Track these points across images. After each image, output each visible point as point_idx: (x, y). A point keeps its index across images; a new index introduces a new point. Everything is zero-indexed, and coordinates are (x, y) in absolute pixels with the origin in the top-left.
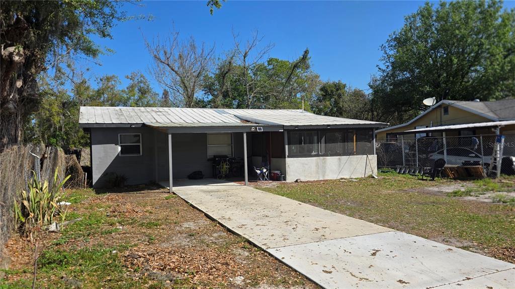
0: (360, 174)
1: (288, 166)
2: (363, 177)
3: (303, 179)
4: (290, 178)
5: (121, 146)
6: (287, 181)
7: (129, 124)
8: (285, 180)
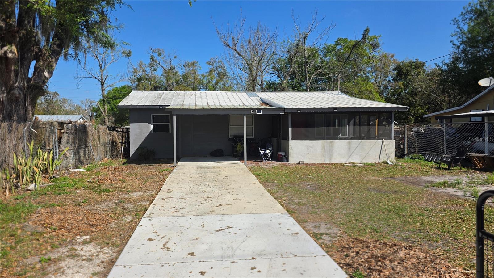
0: (373, 159)
1: (291, 148)
2: (377, 162)
3: (306, 161)
4: (293, 159)
5: (153, 125)
6: (289, 162)
7: (158, 105)
8: (288, 161)
